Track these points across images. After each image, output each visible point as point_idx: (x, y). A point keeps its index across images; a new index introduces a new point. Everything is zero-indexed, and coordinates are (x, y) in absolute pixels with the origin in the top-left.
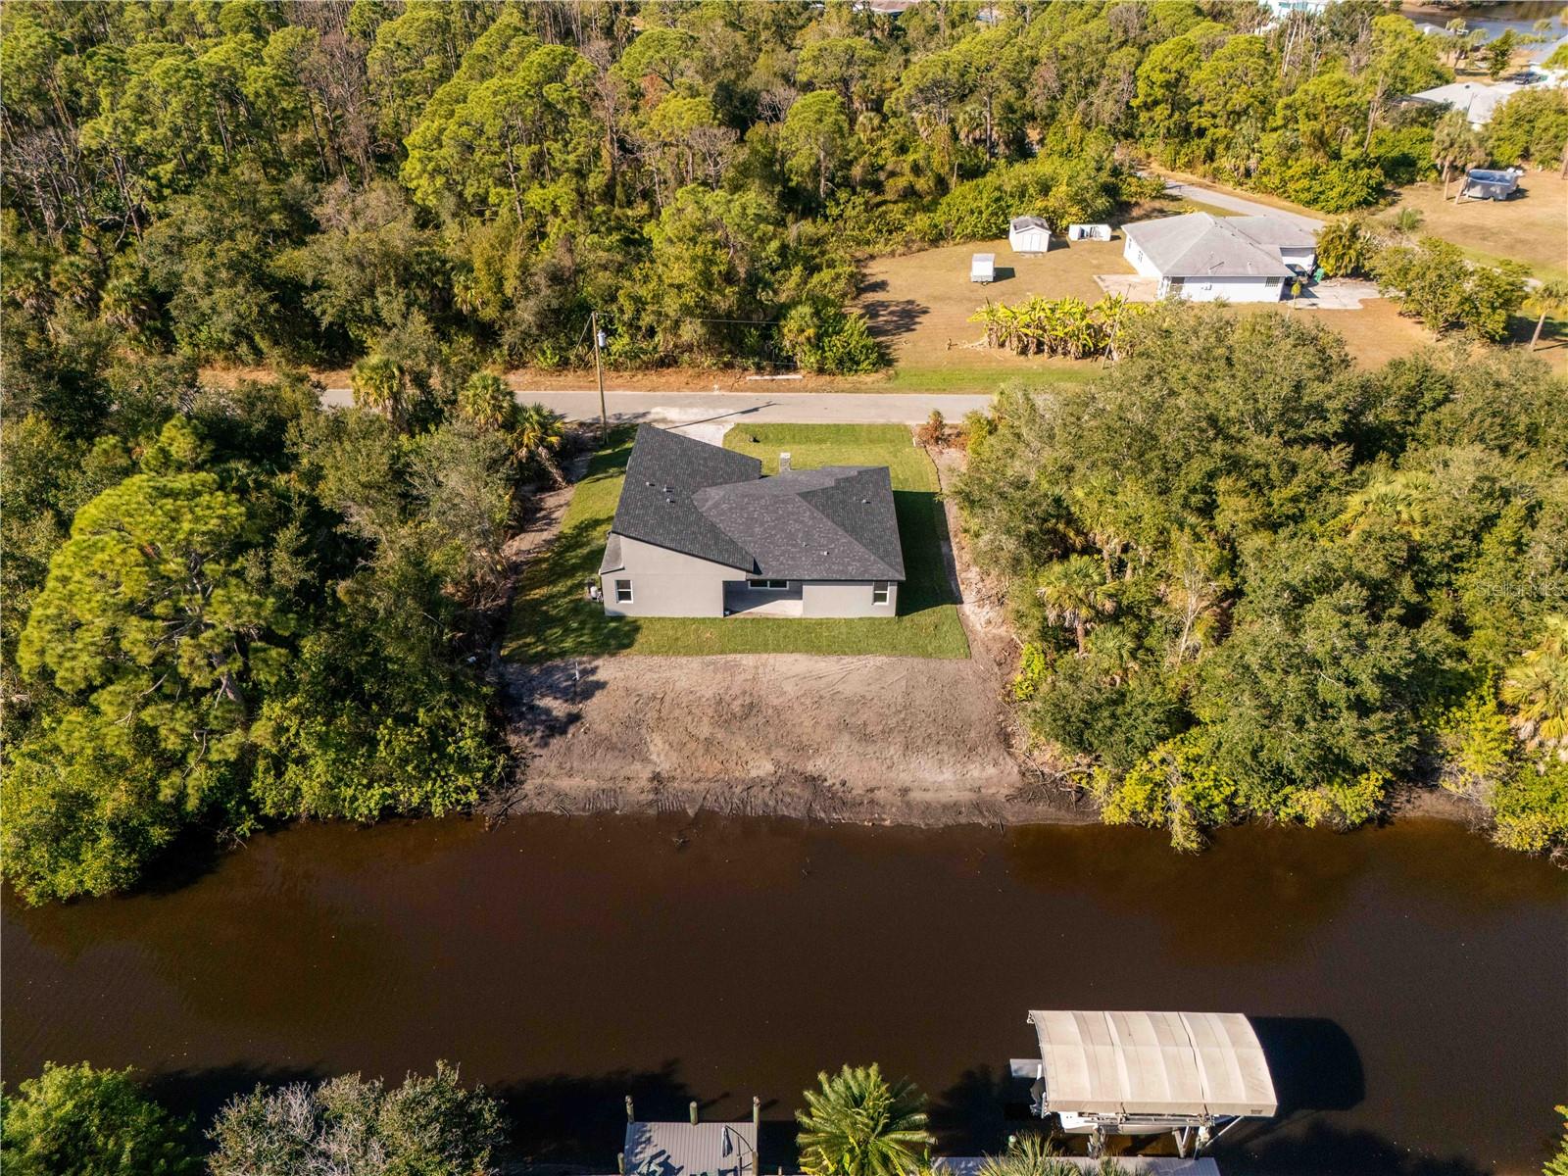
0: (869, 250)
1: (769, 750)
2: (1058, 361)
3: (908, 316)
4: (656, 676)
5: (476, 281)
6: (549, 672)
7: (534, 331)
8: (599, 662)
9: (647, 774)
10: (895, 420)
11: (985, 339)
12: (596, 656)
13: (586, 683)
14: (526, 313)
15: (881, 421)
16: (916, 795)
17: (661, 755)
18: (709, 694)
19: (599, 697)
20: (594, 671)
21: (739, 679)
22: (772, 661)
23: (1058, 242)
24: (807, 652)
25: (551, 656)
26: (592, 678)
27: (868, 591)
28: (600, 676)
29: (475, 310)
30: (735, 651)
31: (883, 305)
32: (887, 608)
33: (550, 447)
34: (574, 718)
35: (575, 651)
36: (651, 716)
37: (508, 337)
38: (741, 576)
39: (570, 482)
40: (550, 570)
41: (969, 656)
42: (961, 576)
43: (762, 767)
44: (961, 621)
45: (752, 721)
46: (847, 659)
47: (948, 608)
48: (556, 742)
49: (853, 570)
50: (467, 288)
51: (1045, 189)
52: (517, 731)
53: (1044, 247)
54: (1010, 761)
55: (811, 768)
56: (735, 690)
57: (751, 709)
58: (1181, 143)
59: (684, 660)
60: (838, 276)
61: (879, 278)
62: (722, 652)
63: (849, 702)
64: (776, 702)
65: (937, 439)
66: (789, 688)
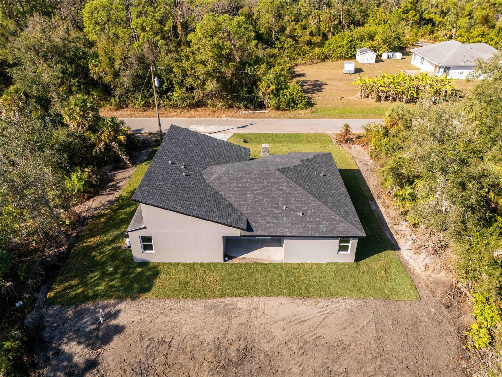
0: (295, 62)
3: (318, 87)
4: (166, 319)
5: (100, 62)
6: (79, 315)
7: (131, 88)
8: (122, 306)
10: (320, 131)
11: (359, 94)
12: (121, 299)
13: (108, 326)
14: (126, 78)
15: (313, 132)
18: (209, 338)
19: (117, 342)
20: (116, 315)
21: (236, 322)
22: (262, 305)
23: (378, 60)
24: (289, 295)
25: (85, 298)
26: (114, 322)
28: (120, 320)
29: (100, 78)
30: (232, 295)
31: (304, 82)
32: (348, 256)
33: (120, 143)
34: (91, 365)
35: (105, 295)
36: (159, 361)
37: (118, 92)
38: (237, 233)
39: (134, 164)
40: (106, 223)
41: (419, 298)
44: (403, 265)
45: (246, 367)
46: (323, 302)
47: (389, 254)
49: (324, 228)
50: (96, 66)
53: (373, 61)
56: (232, 335)
58: (419, 27)
59: (190, 303)
60: (283, 69)
61: (301, 72)
62: (222, 295)
64: (267, 347)
65: (347, 140)
66: (277, 332)
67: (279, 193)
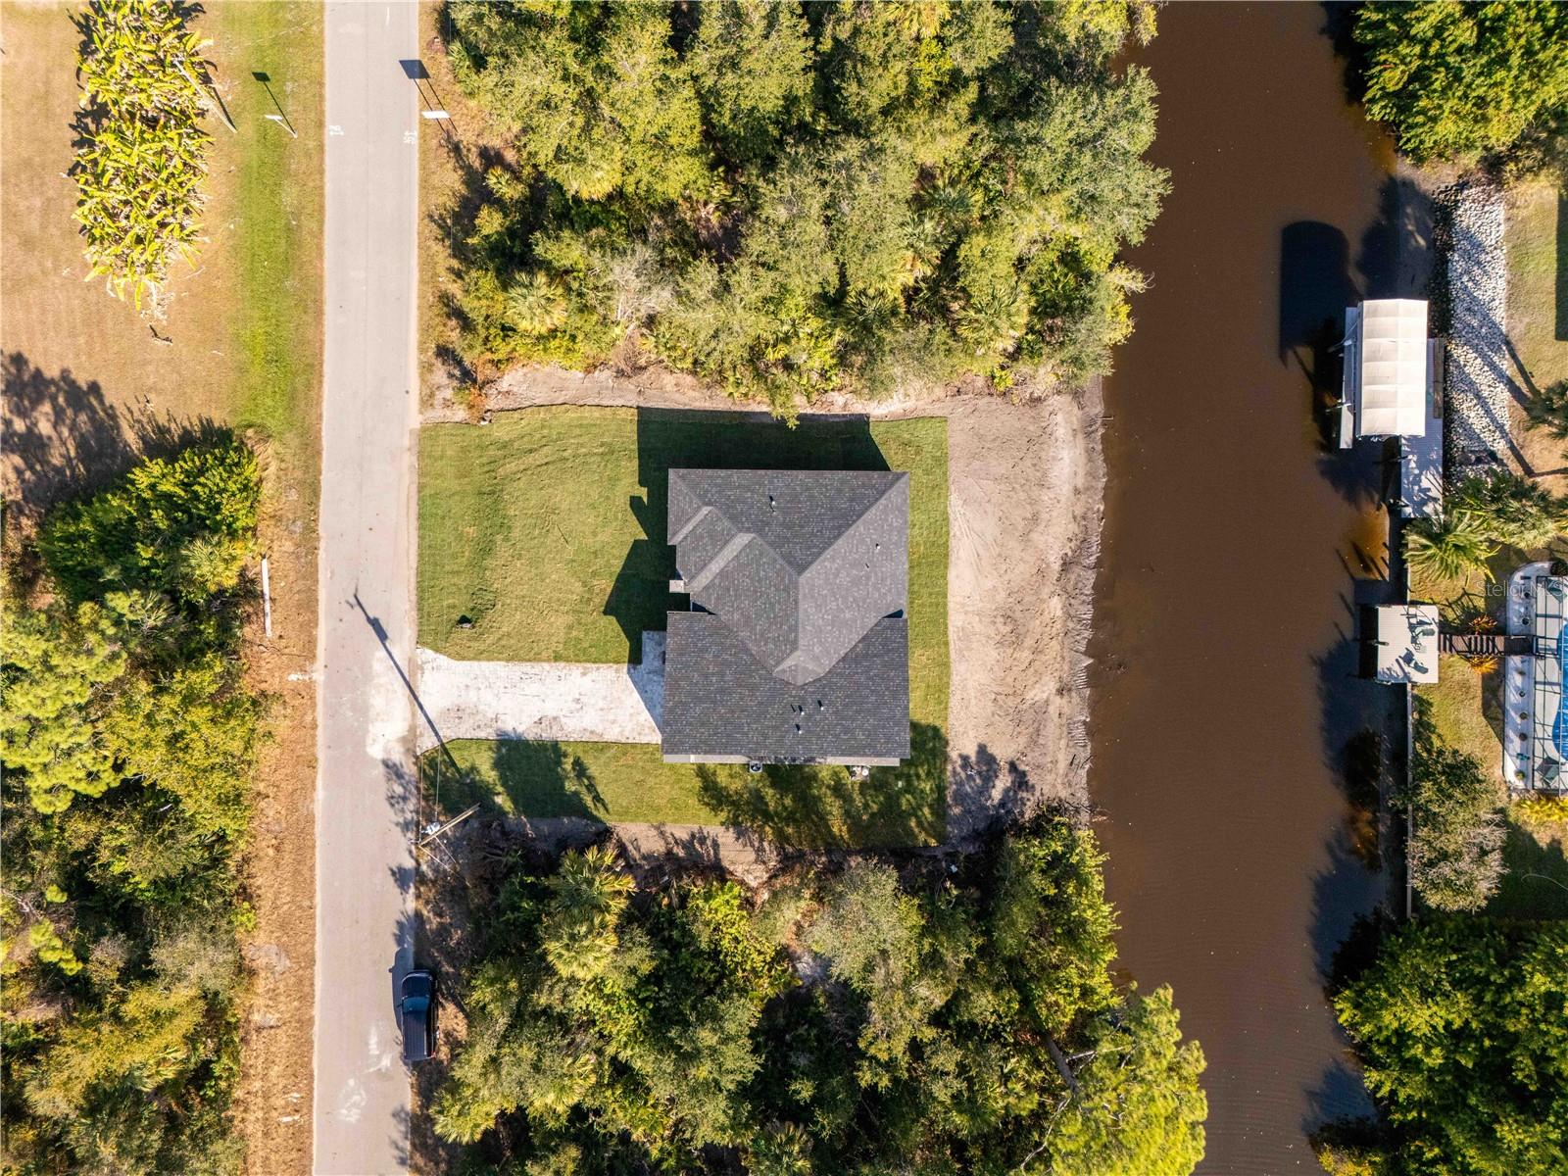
1: (1043, 601)
3: (35, 387)
4: (973, 702)
6: (961, 798)
8: (954, 755)
9: (1058, 700)
12: (946, 758)
13: (978, 763)
16: (1080, 482)
17: (1044, 690)
18: (994, 654)
19: (993, 749)
20: (965, 759)
21: (978, 627)
22: (959, 599)
24: (946, 568)
25: (939, 799)
26: (973, 759)
28: (971, 751)
30: (945, 633)
34: (1013, 767)
35: (939, 778)
36: (1011, 702)
41: (945, 419)
42: (837, 410)
43: (1056, 606)
44: (895, 419)
45: (1018, 615)
46: (955, 531)
47: (874, 430)
48: (1032, 779)
52: (1022, 814)
54: (1050, 401)
55: (1057, 566)
56: (991, 631)
57: (1008, 618)
59: (955, 679)
62: (946, 644)
63: (1004, 531)
64: (1003, 594)
66: (988, 584)
67: (843, 574)
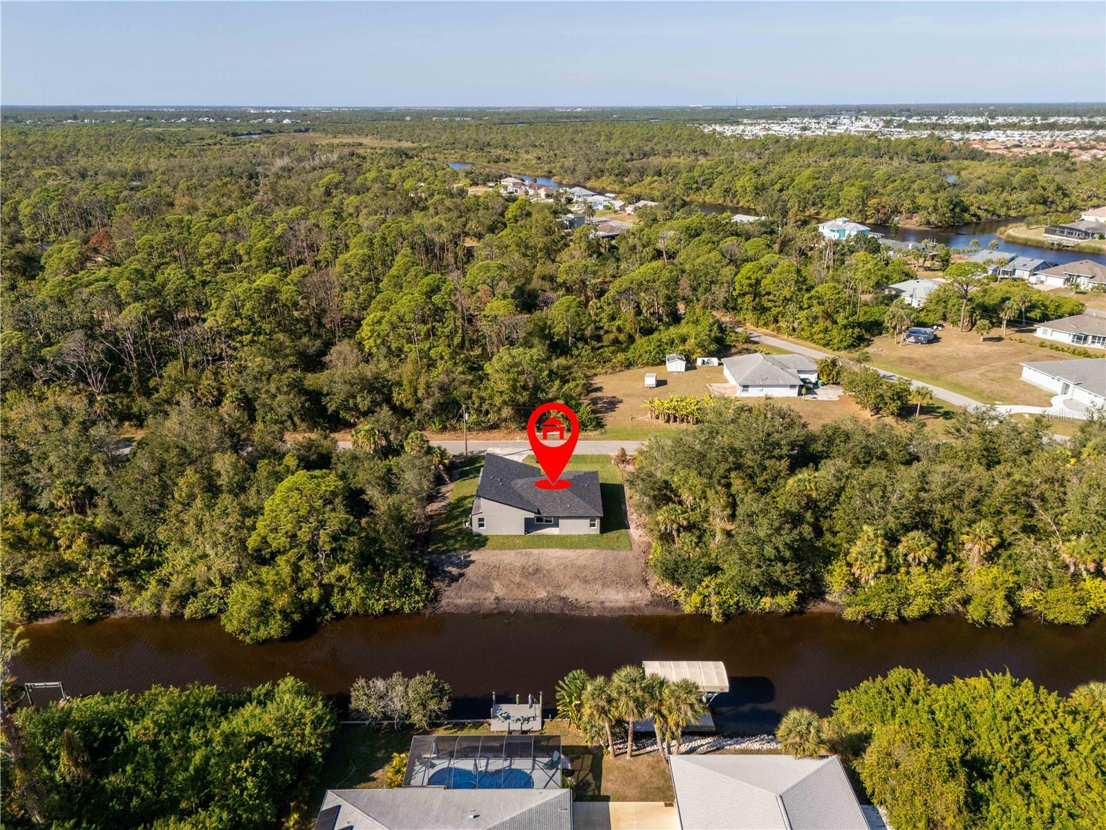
0: (594, 371)
1: (545, 587)
2: (684, 425)
3: (612, 404)
4: (496, 558)
5: (404, 390)
6: (449, 557)
7: (431, 413)
8: (471, 553)
9: (493, 597)
10: (604, 453)
11: (649, 415)
12: (470, 550)
13: (466, 561)
14: (427, 405)
15: (597, 453)
16: (607, 604)
17: (499, 590)
18: (519, 565)
19: (472, 567)
20: (469, 556)
21: (532, 559)
22: (546, 552)
23: (690, 365)
25: (450, 551)
26: (469, 559)
27: (588, 521)
28: (472, 558)
29: (402, 404)
30: (530, 548)
31: (600, 398)
32: (596, 530)
33: (444, 465)
34: (462, 575)
35: (460, 549)
36: (494, 574)
37: (418, 416)
38: (532, 515)
39: (452, 481)
40: (447, 518)
41: (631, 549)
42: (629, 517)
43: (542, 594)
44: (628, 536)
45: (538, 576)
46: (578, 551)
47: (623, 531)
48: (454, 585)
49: (580, 513)
50: (399, 394)
51: (684, 340)
52: (437, 581)
53: (683, 370)
54: (647, 591)
55: (563, 594)
56: (531, 563)
57: (537, 570)
58: (761, 314)
59: (507, 552)
60: (578, 385)
61: (598, 386)
62: (524, 548)
63: (579, 567)
64: (548, 568)
65: (623, 461)
66: (554, 562)
